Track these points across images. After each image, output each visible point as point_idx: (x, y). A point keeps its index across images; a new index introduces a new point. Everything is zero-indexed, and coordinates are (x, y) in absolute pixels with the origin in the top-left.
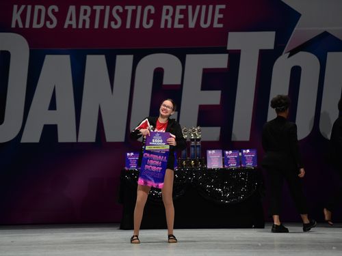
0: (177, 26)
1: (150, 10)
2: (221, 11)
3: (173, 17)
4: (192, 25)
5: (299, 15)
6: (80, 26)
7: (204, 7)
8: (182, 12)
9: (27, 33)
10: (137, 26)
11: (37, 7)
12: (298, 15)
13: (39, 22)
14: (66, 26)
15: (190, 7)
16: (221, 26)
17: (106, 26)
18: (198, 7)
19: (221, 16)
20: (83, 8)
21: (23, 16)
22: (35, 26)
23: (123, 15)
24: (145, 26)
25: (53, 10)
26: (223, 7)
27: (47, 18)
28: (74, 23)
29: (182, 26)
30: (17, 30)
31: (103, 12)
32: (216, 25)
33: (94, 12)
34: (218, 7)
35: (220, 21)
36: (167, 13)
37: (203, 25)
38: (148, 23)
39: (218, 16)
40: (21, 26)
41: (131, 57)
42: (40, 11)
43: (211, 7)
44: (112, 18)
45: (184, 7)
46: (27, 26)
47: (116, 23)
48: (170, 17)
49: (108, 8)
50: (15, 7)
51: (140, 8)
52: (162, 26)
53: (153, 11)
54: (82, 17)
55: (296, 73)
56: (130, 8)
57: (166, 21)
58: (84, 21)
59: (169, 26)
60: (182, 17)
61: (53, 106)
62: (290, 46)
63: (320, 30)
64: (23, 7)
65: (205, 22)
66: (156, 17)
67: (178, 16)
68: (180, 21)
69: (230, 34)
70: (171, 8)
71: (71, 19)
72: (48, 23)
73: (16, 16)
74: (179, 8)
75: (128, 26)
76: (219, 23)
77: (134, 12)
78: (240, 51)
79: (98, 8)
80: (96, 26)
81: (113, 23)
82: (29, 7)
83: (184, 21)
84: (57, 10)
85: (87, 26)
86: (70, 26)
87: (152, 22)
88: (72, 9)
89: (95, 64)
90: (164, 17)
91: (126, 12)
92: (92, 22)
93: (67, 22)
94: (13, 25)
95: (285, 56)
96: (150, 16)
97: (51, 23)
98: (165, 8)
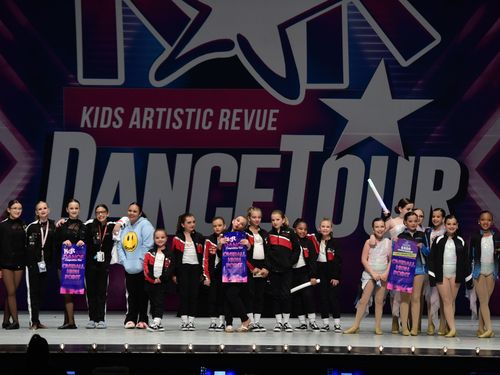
0: (233, 128)
1: (208, 113)
2: (275, 115)
3: (230, 120)
4: (247, 127)
5: (347, 121)
6: (144, 127)
7: (259, 111)
8: (238, 115)
9: (95, 133)
10: (197, 127)
11: (105, 109)
12: (345, 121)
13: (105, 123)
14: (131, 126)
15: (246, 111)
16: (275, 129)
17: (167, 127)
18: (254, 111)
19: (275, 120)
20: (147, 110)
21: (92, 117)
22: (102, 126)
23: (184, 117)
24: (204, 127)
25: (119, 112)
26: (277, 111)
27: (114, 119)
28: (138, 124)
29: (238, 128)
30: (86, 130)
31: (165, 114)
32: (270, 128)
33: (157, 114)
34: (272, 112)
35: (274, 124)
36: (225, 115)
37: (258, 128)
38: (207, 125)
39: (272, 119)
40: (89, 126)
41: (190, 157)
42: (107, 112)
43: (265, 111)
44: (173, 120)
45: (240, 111)
46: (95, 126)
47: (177, 124)
48: (228, 119)
49: (170, 110)
50: (85, 108)
51: (199, 110)
52: (220, 128)
53: (211, 114)
54: (145, 118)
55: (343, 174)
56: (190, 111)
57: (224, 123)
58: (148, 122)
59: (227, 128)
60: (239, 119)
61: (116, 200)
62: (337, 149)
63: (365, 135)
64: (92, 109)
65: (260, 125)
66: (215, 119)
67: (235, 119)
68: (237, 124)
69: (283, 137)
70: (228, 112)
71: (135, 120)
72: (114, 123)
73: (85, 117)
74: (236, 111)
75: (188, 127)
76: (273, 126)
77: (194, 115)
78: (291, 153)
79: (161, 110)
80: (159, 127)
81: (174, 125)
82: (98, 109)
83: (241, 124)
84: (122, 111)
85: (150, 127)
86: (134, 126)
87: (210, 123)
88: (137, 111)
89: (157, 162)
90: (222, 119)
91: (186, 114)
92: (155, 124)
93: (132, 123)
94: (82, 125)
95: (333, 158)
96: (209, 118)
97: (117, 123)
98: (223, 111)
